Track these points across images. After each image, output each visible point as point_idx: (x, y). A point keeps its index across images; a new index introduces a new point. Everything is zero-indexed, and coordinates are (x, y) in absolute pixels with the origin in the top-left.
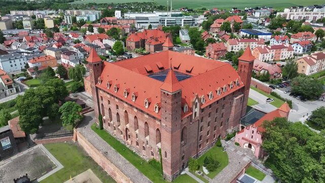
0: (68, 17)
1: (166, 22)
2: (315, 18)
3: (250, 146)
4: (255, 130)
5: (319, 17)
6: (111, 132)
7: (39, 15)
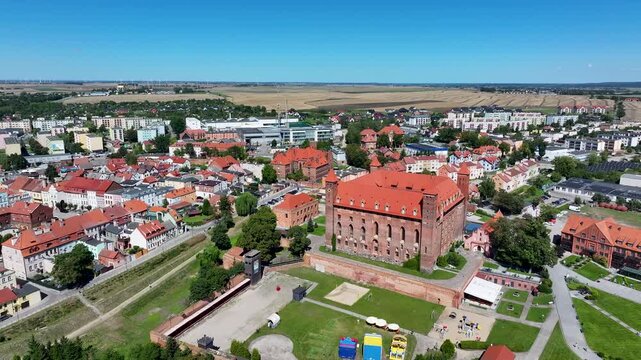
0: (118, 131)
1: (291, 135)
2: (490, 126)
3: (479, 248)
4: (483, 232)
5: (495, 126)
6: (348, 251)
7: (58, 129)
